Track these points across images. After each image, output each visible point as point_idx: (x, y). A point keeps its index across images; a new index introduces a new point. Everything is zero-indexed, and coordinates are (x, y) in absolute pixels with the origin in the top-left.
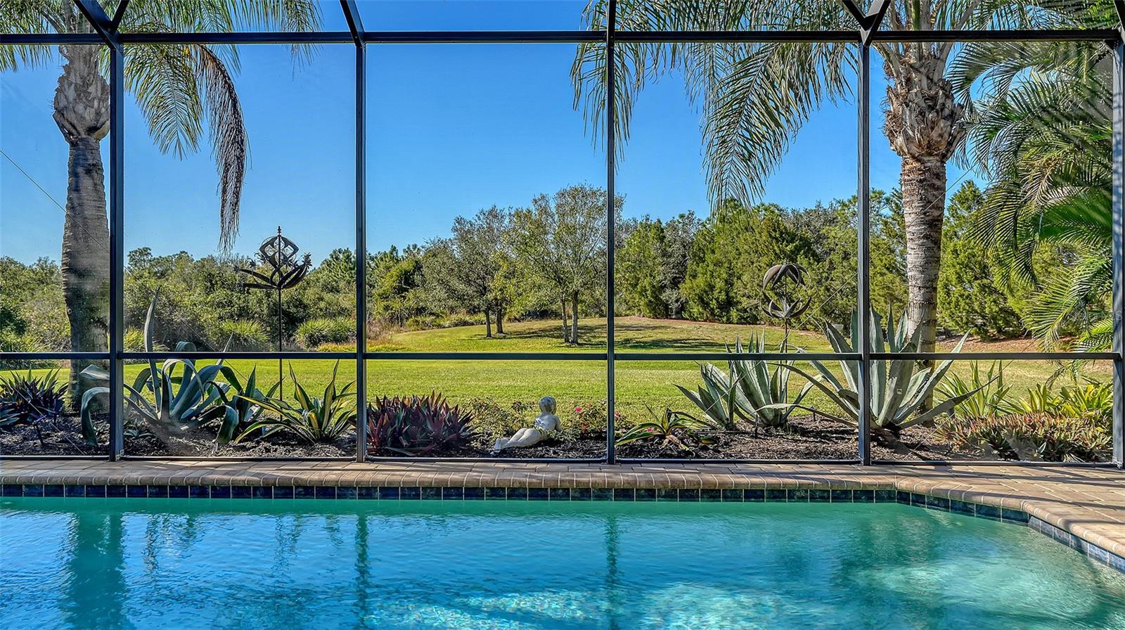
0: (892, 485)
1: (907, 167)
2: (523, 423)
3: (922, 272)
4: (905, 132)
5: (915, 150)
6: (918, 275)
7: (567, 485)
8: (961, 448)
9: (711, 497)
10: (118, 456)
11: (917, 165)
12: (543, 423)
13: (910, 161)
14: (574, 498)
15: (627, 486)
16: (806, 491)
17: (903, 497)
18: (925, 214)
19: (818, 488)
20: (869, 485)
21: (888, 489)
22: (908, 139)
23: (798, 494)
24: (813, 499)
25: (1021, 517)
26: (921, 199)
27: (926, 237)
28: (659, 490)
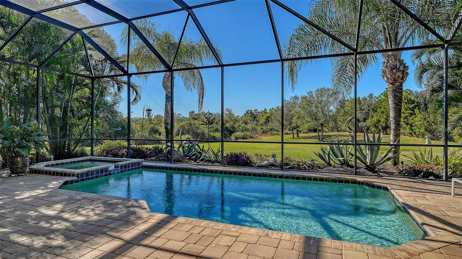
0: (355, 180)
1: (389, 86)
2: (266, 160)
3: (394, 119)
4: (387, 76)
5: (390, 81)
6: (393, 120)
7: (266, 174)
8: (399, 173)
9: (304, 179)
10: (172, 162)
11: (392, 86)
12: (271, 160)
13: (389, 84)
14: (268, 177)
15: (282, 175)
16: (330, 180)
17: (359, 183)
18: (394, 101)
19: (333, 179)
20: (348, 179)
21: (354, 180)
22: (388, 78)
23: (328, 180)
24: (332, 181)
25: (386, 189)
26: (393, 96)
27: (395, 108)
28: (290, 177)
